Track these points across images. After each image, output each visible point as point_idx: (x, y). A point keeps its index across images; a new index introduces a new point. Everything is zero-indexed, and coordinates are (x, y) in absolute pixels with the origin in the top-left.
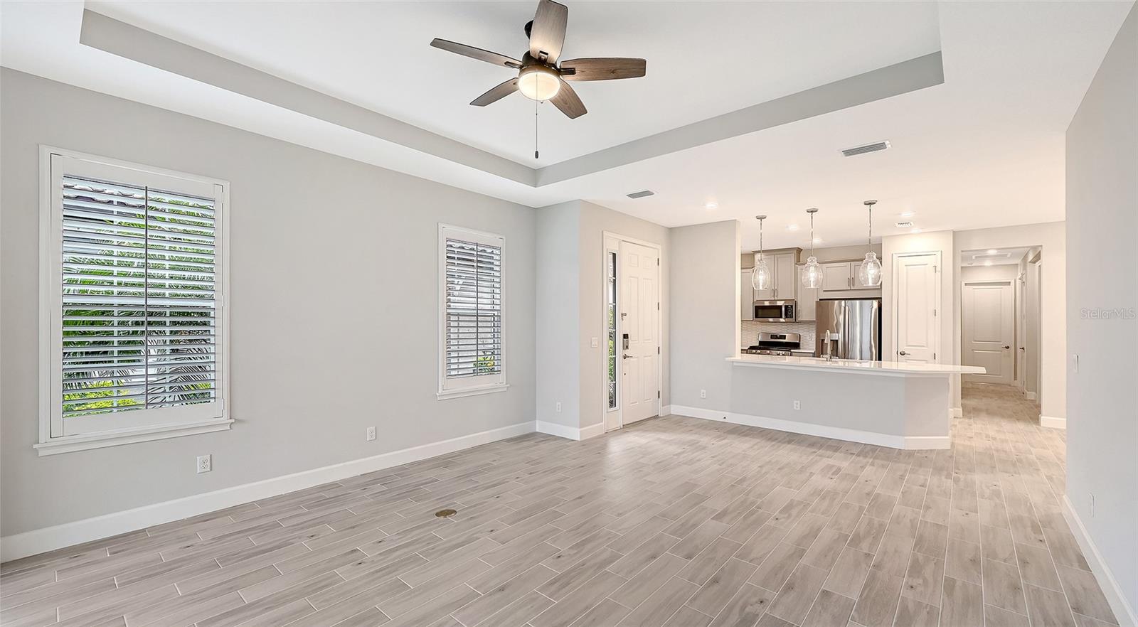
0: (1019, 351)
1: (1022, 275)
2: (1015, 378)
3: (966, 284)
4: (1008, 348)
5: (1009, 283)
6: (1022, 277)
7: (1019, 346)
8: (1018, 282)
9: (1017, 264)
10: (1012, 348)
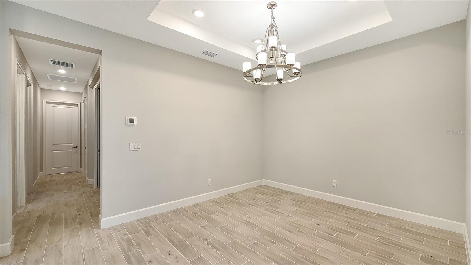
0: (83, 150)
1: (85, 98)
2: (81, 167)
3: (47, 102)
4: (76, 147)
5: (77, 105)
6: (85, 100)
7: (83, 146)
8: (83, 104)
9: (82, 93)
10: (79, 148)
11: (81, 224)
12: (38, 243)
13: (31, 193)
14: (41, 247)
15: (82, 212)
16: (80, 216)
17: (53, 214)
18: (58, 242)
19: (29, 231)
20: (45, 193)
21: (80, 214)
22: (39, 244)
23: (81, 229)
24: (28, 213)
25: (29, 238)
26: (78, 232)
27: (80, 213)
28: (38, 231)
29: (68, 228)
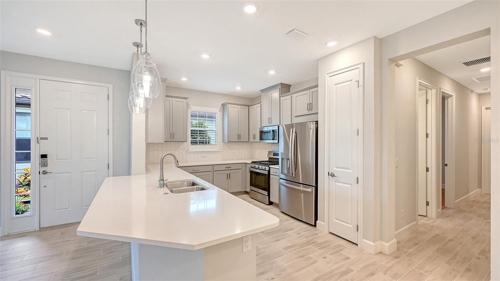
11: (468, 270)
12: (411, 260)
13: (452, 208)
14: (409, 265)
15: (484, 257)
16: (477, 261)
17: (450, 240)
18: (426, 272)
19: (417, 244)
20: (465, 214)
21: (478, 258)
22: (411, 262)
23: (462, 276)
24: (432, 227)
25: (410, 251)
26: (455, 277)
27: (480, 257)
28: (422, 249)
29: (450, 265)
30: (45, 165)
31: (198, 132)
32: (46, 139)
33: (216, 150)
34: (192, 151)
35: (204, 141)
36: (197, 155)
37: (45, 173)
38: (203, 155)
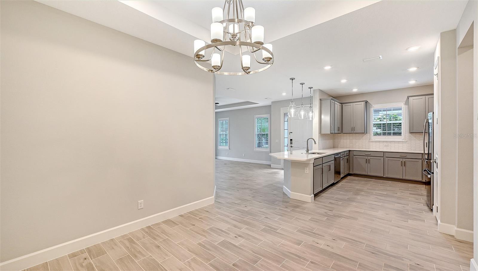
30: (291, 143)
31: (386, 125)
32: (292, 133)
33: (401, 140)
34: (373, 140)
35: (386, 132)
36: (379, 144)
37: (291, 147)
38: (385, 144)
